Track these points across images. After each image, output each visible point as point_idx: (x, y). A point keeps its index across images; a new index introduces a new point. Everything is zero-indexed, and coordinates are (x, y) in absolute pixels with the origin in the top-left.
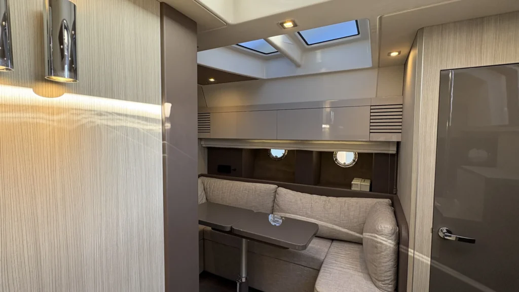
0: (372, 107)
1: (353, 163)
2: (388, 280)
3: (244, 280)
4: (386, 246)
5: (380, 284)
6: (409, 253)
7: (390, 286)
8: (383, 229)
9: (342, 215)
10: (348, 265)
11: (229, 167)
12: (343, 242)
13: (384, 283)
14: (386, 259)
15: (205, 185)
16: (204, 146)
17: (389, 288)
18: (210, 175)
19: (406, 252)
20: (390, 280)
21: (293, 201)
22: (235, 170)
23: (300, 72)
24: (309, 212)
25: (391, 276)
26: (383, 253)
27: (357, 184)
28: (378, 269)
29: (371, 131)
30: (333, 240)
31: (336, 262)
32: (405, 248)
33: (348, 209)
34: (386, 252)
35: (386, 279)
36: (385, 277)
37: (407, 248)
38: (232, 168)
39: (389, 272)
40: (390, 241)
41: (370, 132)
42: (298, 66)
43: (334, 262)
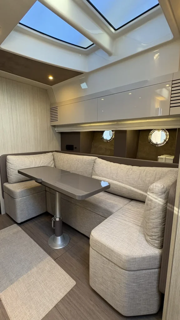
0: (174, 82)
1: (164, 142)
2: (155, 236)
3: (58, 219)
4: (156, 203)
5: (148, 238)
6: (175, 211)
7: (157, 242)
8: (155, 187)
9: (139, 180)
10: (132, 219)
11: (73, 146)
12: (139, 202)
13: (151, 238)
14: (154, 216)
15: (55, 157)
16: (57, 131)
17: (156, 243)
18: (62, 151)
19: (172, 210)
20: (157, 236)
21: (105, 168)
22: (76, 148)
23: (112, 60)
24: (114, 177)
25: (157, 232)
26: (152, 210)
27: (162, 158)
28: (148, 224)
29: (172, 105)
30: (132, 199)
31: (123, 216)
32: (171, 206)
33: (146, 176)
34: (155, 209)
35: (153, 234)
36: (152, 232)
37: (172, 207)
38: (74, 147)
39: (157, 229)
40: (160, 199)
41: (170, 107)
42: (110, 54)
43: (121, 215)
